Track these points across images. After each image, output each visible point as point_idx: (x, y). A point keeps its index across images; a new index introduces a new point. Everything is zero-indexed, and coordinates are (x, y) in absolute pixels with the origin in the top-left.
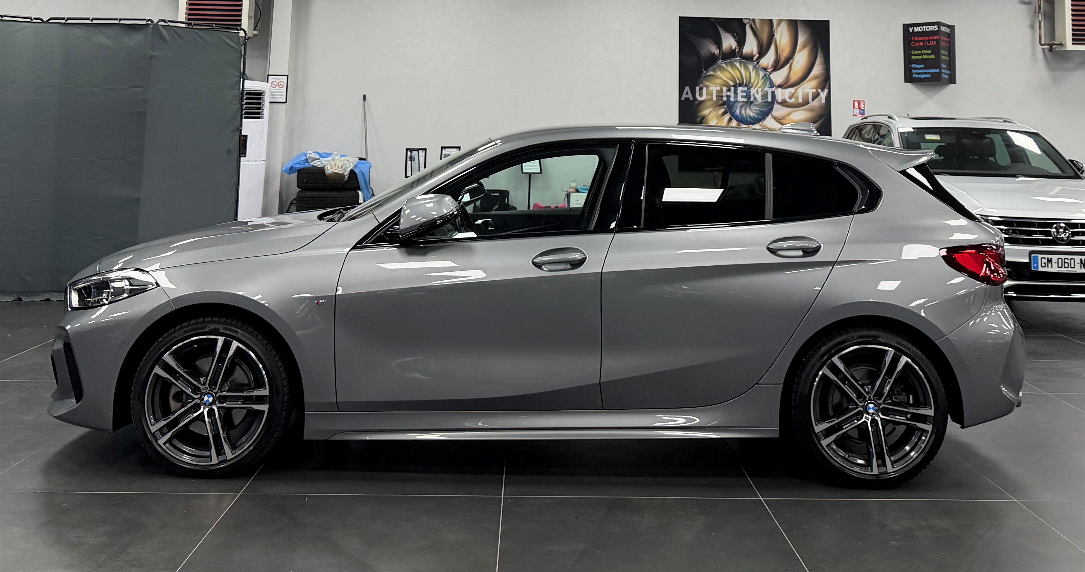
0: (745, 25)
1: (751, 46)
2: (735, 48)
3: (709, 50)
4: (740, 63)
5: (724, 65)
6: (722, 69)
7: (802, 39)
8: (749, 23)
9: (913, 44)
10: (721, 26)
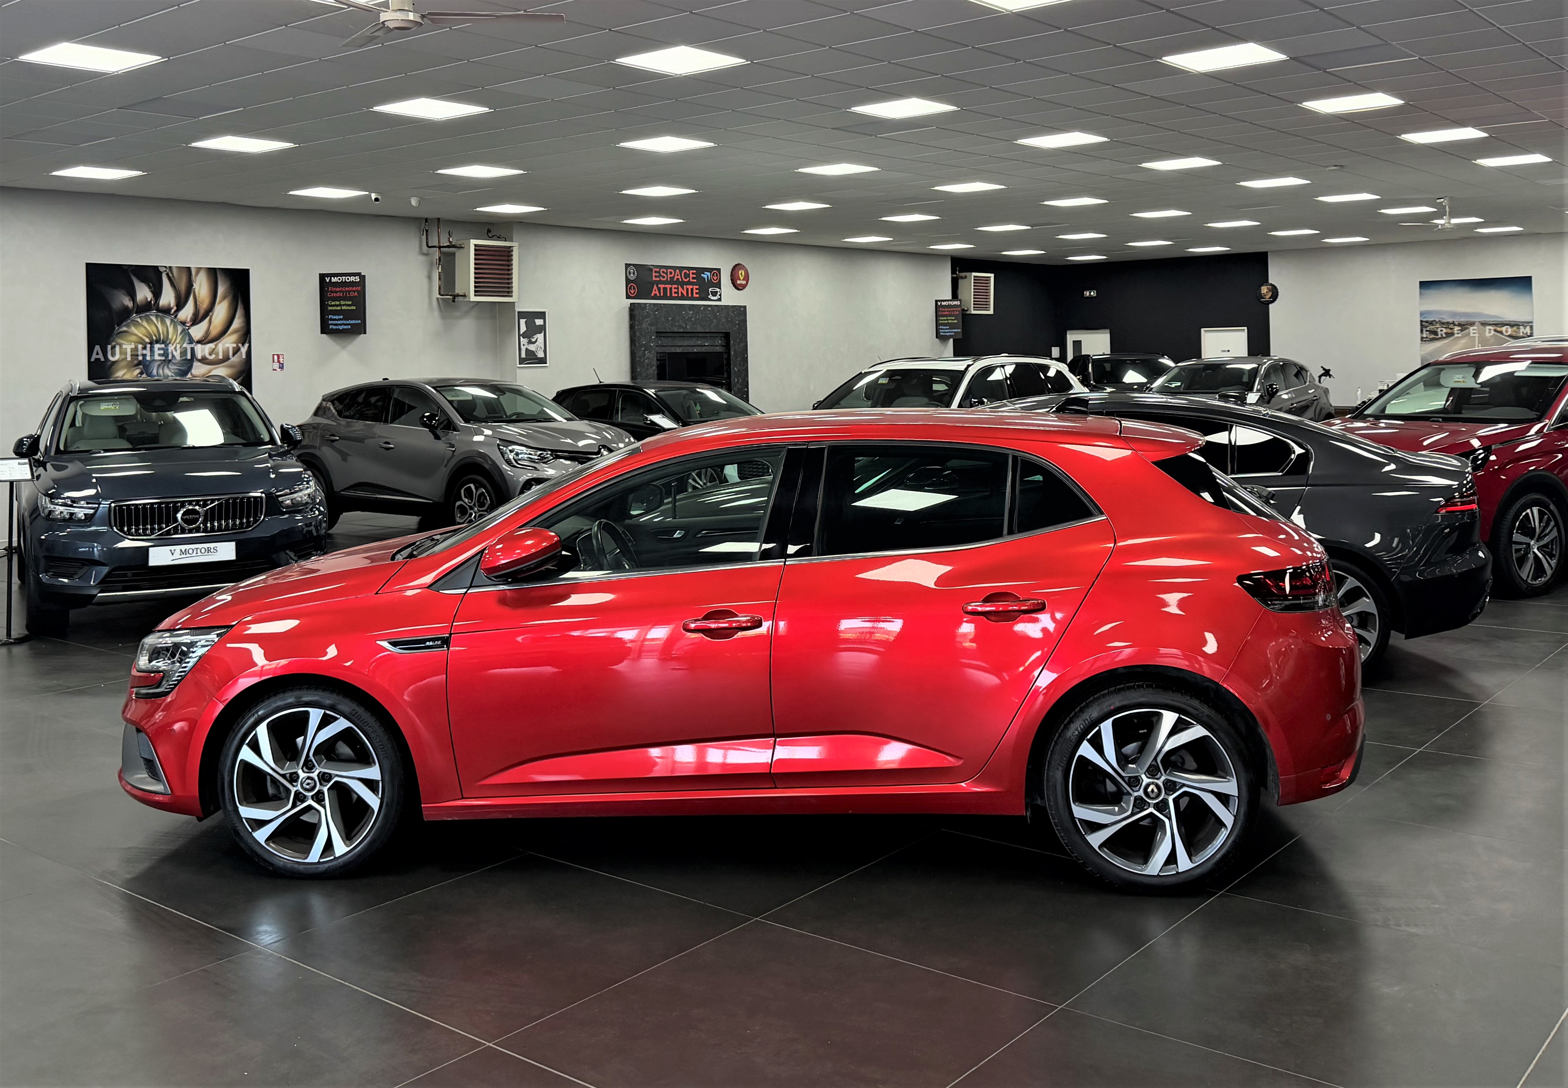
0: (161, 273)
1: (168, 297)
2: (151, 300)
3: (122, 303)
4: (157, 316)
5: (139, 320)
6: (137, 324)
7: (221, 290)
8: (166, 271)
9: (330, 294)
10: (135, 275)
